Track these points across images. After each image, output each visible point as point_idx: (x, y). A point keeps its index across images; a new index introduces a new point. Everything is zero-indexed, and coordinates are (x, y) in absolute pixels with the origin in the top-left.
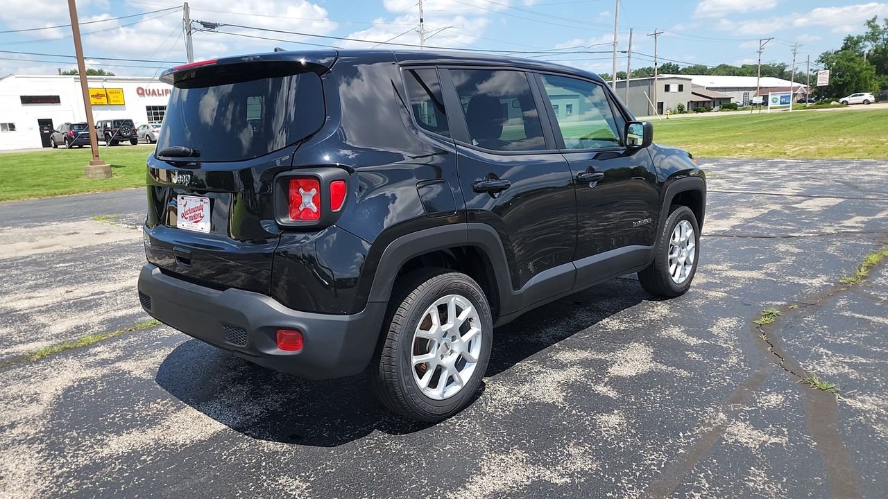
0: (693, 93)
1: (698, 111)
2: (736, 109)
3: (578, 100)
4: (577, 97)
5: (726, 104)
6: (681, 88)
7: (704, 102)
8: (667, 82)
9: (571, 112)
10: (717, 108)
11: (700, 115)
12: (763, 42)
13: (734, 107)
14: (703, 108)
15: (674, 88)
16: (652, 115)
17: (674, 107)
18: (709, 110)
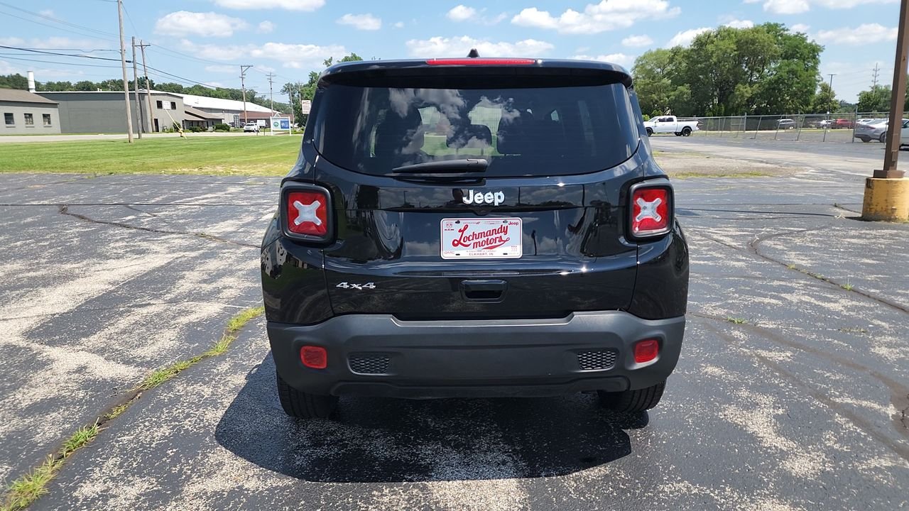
0: (186, 112)
1: (194, 130)
2: (228, 130)
3: (57, 109)
4: (54, 105)
5: (219, 126)
6: (173, 105)
7: (198, 122)
8: (159, 98)
9: (49, 123)
10: (210, 128)
11: (196, 134)
12: (244, 68)
13: (225, 128)
14: (198, 128)
15: (167, 105)
16: (148, 132)
17: (170, 126)
18: (204, 130)
